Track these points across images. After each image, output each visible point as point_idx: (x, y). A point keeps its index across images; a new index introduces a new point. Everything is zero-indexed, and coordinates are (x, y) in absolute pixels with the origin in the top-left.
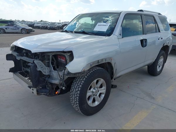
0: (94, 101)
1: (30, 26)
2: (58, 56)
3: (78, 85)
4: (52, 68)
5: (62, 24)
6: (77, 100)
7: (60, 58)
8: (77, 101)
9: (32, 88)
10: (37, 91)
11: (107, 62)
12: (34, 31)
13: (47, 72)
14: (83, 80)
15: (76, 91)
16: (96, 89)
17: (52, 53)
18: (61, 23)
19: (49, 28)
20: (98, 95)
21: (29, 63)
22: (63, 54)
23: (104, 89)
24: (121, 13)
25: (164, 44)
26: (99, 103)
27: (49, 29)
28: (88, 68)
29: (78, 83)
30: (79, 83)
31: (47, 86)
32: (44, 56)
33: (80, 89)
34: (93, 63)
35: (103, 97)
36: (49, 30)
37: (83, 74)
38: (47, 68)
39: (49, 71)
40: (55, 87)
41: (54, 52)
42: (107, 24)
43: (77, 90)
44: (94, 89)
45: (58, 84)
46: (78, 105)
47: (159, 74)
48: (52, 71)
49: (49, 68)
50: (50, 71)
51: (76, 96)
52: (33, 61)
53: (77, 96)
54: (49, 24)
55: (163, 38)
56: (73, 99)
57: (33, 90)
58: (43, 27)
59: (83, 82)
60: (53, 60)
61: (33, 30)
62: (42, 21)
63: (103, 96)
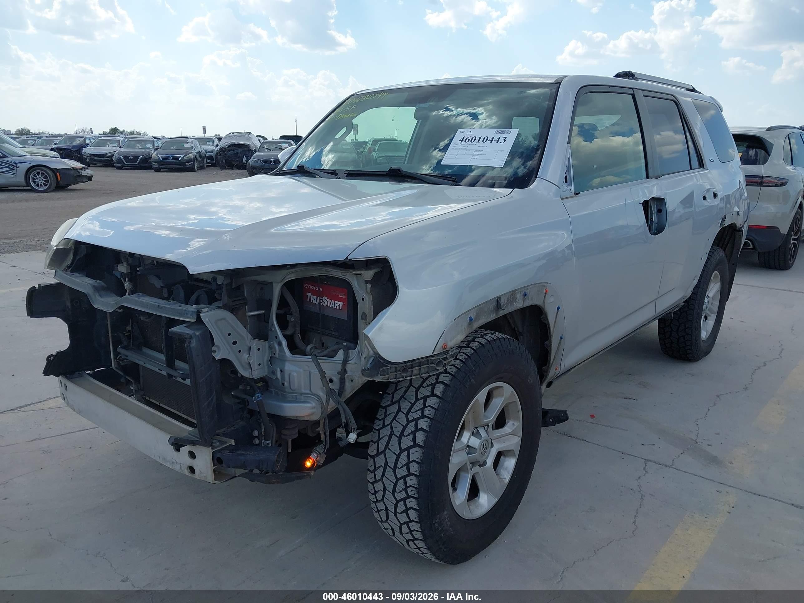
0: (474, 492)
1: (65, 153)
2: (306, 286)
3: (409, 422)
4: (280, 344)
5: (216, 142)
6: (412, 492)
7: (319, 295)
8: (409, 497)
9: (185, 450)
10: (217, 461)
11: (528, 303)
12: (90, 178)
13: (255, 366)
14: (433, 395)
15: (402, 451)
16: (482, 432)
17: (284, 272)
18: (211, 140)
19: (158, 162)
20: (490, 462)
21: (173, 322)
22: (338, 274)
23: (513, 434)
24: (558, 84)
25: (723, 220)
26: (495, 500)
27: (156, 165)
28: (460, 337)
29: (409, 411)
30: (416, 407)
31: (256, 433)
32: (239, 288)
33: (420, 438)
34: (480, 309)
35: (511, 471)
36: (158, 170)
37: (439, 363)
38: (255, 344)
39: (266, 358)
40: (291, 435)
41: (293, 266)
42: (502, 136)
43: (407, 442)
44: (476, 434)
45: (315, 418)
46: (413, 515)
47: (707, 353)
48: (283, 359)
49: (266, 344)
50: (272, 359)
51: (401, 472)
52: (198, 313)
53: (410, 474)
54: (158, 144)
55: (719, 195)
56: (385, 489)
57: (192, 455)
58: (126, 157)
59: (433, 402)
60: (283, 303)
61: (84, 173)
62: (114, 131)
63: (510, 463)
